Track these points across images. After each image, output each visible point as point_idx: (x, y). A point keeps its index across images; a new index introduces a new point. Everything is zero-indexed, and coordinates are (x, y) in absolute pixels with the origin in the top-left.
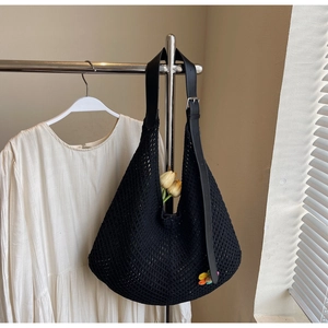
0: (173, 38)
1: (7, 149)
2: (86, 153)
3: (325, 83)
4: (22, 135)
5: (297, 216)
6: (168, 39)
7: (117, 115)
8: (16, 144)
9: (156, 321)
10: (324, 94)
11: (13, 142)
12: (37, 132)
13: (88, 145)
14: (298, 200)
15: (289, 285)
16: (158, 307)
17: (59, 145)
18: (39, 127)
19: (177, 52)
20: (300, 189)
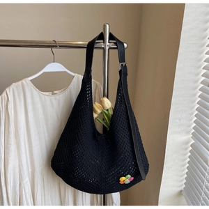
0: (107, 26)
1: (4, 94)
2: (53, 97)
3: (208, 56)
4: (14, 85)
5: (187, 143)
6: (105, 26)
7: (73, 74)
8: (9, 91)
9: (98, 205)
10: (206, 63)
11: (7, 90)
12: (22, 84)
13: (55, 92)
14: (188, 133)
15: (182, 188)
16: (99, 195)
17: (36, 92)
18: (23, 81)
19: (111, 35)
20: (190, 126)
